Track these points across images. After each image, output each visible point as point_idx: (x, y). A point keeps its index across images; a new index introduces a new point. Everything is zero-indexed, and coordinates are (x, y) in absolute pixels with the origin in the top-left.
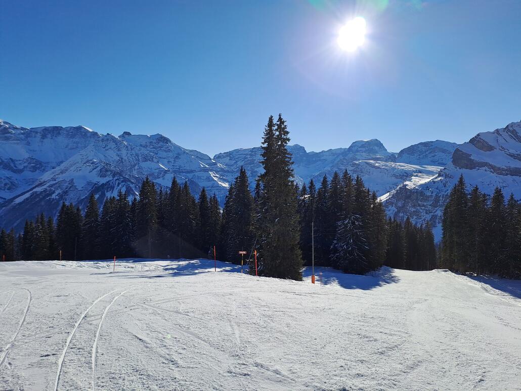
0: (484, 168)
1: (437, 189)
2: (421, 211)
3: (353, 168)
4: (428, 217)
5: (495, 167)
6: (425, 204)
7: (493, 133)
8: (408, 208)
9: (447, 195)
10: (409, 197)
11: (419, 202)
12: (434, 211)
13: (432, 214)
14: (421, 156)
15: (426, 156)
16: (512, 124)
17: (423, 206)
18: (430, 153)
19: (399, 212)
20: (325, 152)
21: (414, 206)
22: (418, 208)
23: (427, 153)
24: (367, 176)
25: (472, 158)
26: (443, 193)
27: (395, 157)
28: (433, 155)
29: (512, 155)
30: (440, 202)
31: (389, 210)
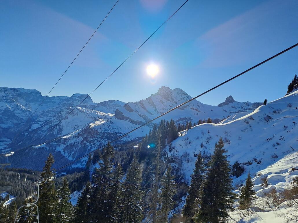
0: (127, 120)
1: (105, 129)
2: (95, 140)
3: (68, 111)
4: (98, 144)
5: (132, 120)
6: (98, 136)
7: (134, 103)
8: (89, 138)
9: (108, 133)
10: (90, 133)
11: (95, 136)
12: (101, 141)
13: (100, 142)
14: (109, 108)
15: (111, 108)
16: (142, 101)
17: (97, 137)
18: (114, 106)
19: (84, 140)
20: (55, 97)
21: (92, 137)
22: (94, 138)
23: (112, 106)
24: (76, 116)
25: (123, 114)
26: (107, 131)
27: (95, 106)
28: (115, 108)
29: (140, 115)
30: (105, 136)
31: (79, 139)
